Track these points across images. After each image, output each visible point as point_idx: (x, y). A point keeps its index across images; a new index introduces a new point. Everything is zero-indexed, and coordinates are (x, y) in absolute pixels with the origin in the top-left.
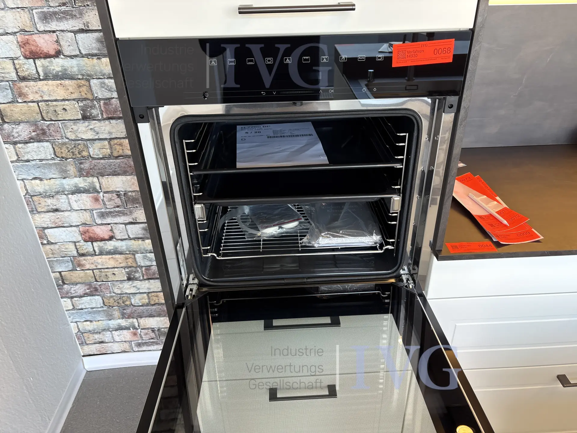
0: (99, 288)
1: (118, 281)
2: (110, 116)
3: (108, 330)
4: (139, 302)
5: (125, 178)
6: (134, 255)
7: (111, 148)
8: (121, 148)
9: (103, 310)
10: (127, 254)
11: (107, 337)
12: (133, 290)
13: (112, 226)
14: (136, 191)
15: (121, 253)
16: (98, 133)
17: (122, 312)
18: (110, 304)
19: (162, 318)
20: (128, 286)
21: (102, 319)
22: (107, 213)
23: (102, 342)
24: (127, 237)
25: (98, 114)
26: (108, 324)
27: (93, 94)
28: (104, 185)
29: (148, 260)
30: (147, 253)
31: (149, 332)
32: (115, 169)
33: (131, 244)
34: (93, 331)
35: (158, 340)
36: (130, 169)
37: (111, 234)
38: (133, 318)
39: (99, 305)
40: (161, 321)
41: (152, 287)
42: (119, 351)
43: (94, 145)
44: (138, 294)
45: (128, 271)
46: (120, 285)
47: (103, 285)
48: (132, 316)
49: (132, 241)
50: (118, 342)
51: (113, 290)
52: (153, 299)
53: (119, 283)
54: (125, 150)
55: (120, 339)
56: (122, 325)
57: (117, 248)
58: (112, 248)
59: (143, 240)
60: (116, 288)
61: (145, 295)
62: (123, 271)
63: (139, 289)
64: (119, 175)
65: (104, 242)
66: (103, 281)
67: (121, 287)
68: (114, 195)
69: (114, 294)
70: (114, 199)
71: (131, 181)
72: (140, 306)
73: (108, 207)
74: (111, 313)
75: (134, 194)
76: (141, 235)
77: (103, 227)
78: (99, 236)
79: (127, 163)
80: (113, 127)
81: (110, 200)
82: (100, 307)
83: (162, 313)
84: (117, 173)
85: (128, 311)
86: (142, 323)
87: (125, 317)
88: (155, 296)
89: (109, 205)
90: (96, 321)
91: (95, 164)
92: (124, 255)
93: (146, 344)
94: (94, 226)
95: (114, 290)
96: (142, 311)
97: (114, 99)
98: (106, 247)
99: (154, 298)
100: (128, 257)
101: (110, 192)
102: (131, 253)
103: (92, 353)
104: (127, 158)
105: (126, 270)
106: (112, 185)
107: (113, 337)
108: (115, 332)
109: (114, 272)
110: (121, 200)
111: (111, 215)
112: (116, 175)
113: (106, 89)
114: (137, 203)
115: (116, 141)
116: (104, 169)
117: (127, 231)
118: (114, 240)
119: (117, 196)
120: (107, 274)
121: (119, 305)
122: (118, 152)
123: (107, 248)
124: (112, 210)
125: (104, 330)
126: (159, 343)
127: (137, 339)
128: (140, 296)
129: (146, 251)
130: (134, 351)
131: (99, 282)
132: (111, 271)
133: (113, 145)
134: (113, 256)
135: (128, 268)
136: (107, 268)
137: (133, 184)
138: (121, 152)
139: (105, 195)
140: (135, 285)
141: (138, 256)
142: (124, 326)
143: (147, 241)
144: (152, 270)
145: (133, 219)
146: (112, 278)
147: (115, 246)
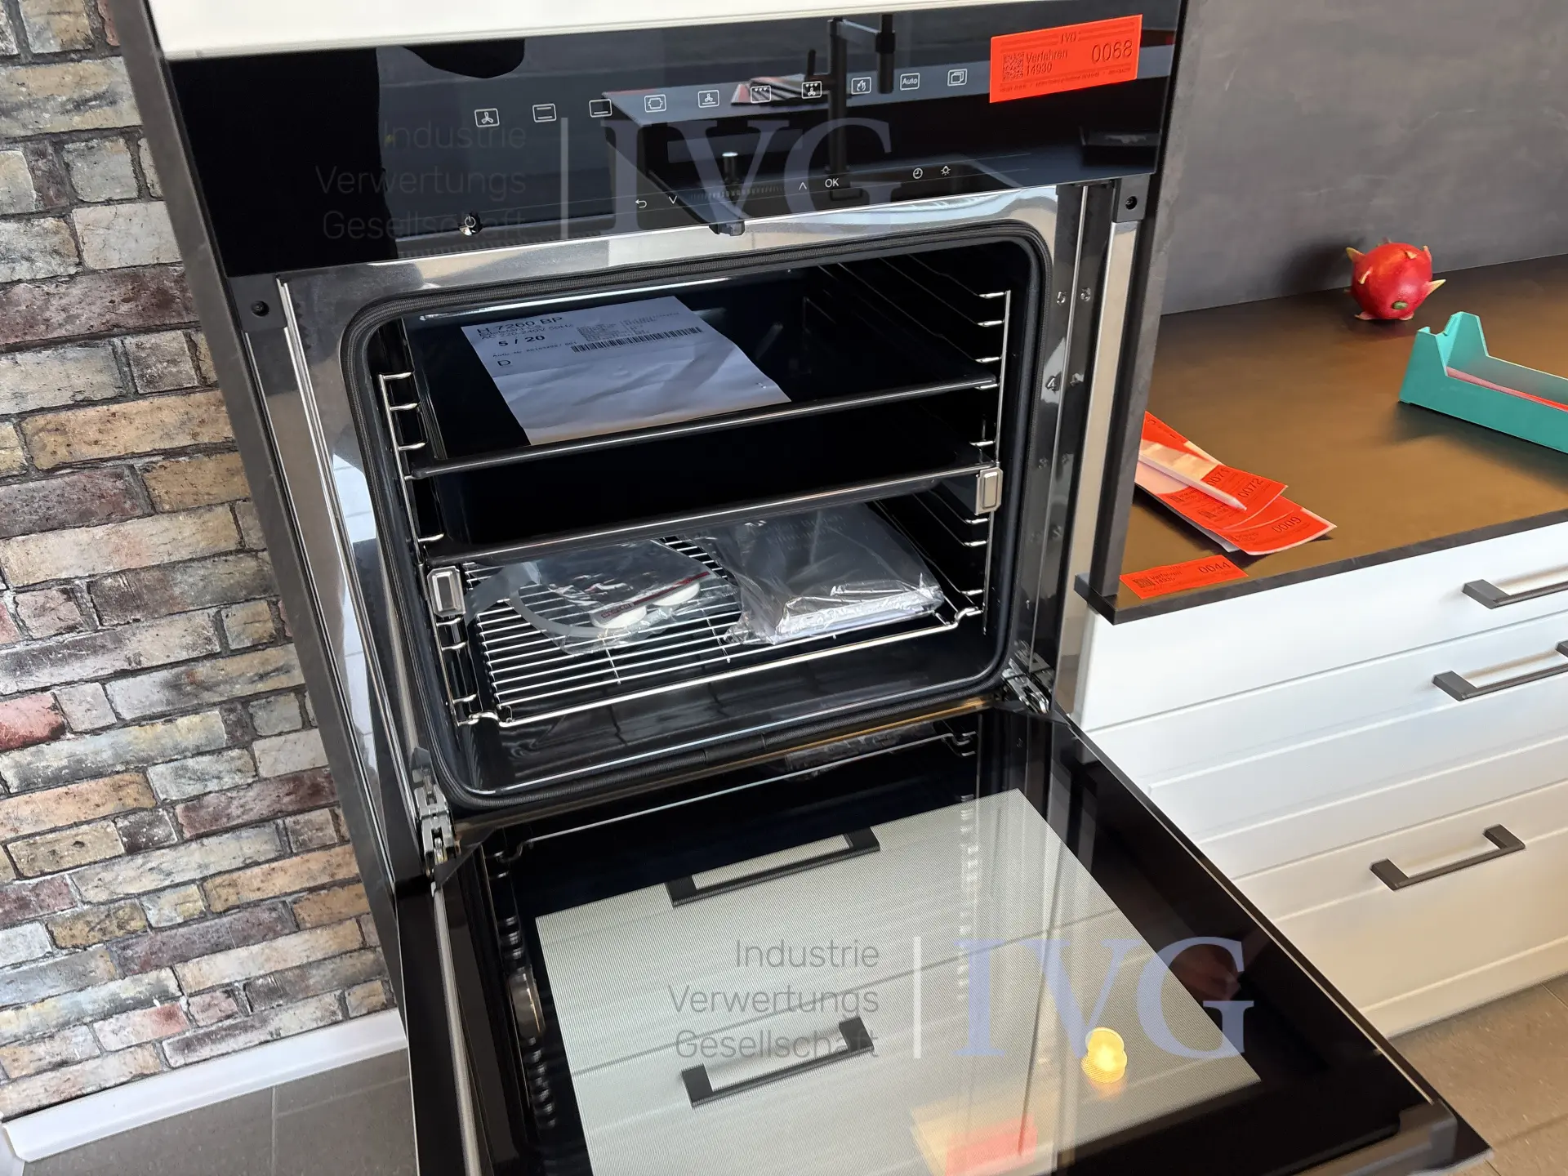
0: (33, 899)
1: (95, 863)
2: (12, 341)
3: (79, 1021)
4: (174, 914)
5: (85, 535)
6: (144, 771)
7: (26, 443)
8: (60, 439)
9: (56, 964)
10: (118, 773)
11: (76, 1043)
12: (150, 883)
13: (57, 692)
14: (129, 570)
15: (97, 774)
17: (119, 956)
18: (74, 942)
19: (255, 948)
20: (132, 873)
21: (54, 991)
22: (34, 656)
23: (63, 1064)
24: (115, 720)
26: (78, 1004)
28: (15, 567)
29: (190, 778)
30: (185, 758)
31: (216, 998)
32: (48, 509)
33: (130, 738)
34: (27, 1037)
35: (248, 1016)
36: (101, 503)
37: (54, 719)
38: (158, 967)
39: (38, 950)
40: (253, 957)
41: (212, 859)
42: (124, 1079)
44: (169, 890)
45: (126, 827)
46: (103, 875)
47: (46, 885)
48: (153, 963)
49: (130, 728)
50: (118, 1051)
51: (80, 895)
52: (220, 897)
53: (99, 870)
54: (76, 447)
55: (123, 1043)
56: (123, 996)
57: (80, 761)
58: (65, 762)
59: (170, 721)
60: (90, 887)
61: (194, 888)
62: (109, 830)
63: (169, 874)
64: (64, 528)
65: (33, 749)
66: (43, 874)
67: (107, 880)
68: (54, 593)
69: (86, 907)
70: (53, 606)
71: (108, 542)
72: (180, 925)
73: (36, 635)
74: (81, 969)
75: (122, 581)
76: (162, 705)
77: (21, 702)
78: (15, 734)
79: (88, 486)
80: (27, 375)
81: (41, 611)
82: (44, 957)
83: (253, 932)
84: (55, 523)
85: (140, 949)
86: (189, 978)
87: (132, 970)
88: (224, 886)
89: (37, 628)
90: (34, 1004)
92: (107, 780)
93: (210, 1037)
95: (84, 894)
96: (187, 939)
97: (22, 285)
98: (44, 764)
99: (224, 892)
100: (122, 783)
101: (38, 587)
102: (131, 766)
103: (35, 1105)
104: (86, 472)
105: (120, 825)
106: (43, 562)
107: (96, 1040)
108: (101, 1022)
109: (79, 839)
110: (79, 606)
111: (50, 660)
112: (53, 529)
114: (138, 607)
115: (41, 420)
116: (7, 514)
117: (110, 702)
118: (69, 735)
119: (65, 596)
120: (57, 848)
121: (105, 939)
122: (55, 453)
123: (47, 767)
124: (52, 643)
125: (64, 1025)
126: (253, 1027)
127: (177, 1029)
128: (175, 896)
129: (183, 754)
130: (174, 1069)
131: (29, 878)
132: (68, 837)
133: (34, 435)
134: (72, 787)
135: (127, 815)
136: (52, 831)
137: (117, 551)
138: (63, 454)
139: (20, 597)
140: (153, 865)
141: (158, 774)
142: (132, 999)
143: (183, 722)
144: (208, 807)
145: (128, 660)
146: (73, 856)
147: (74, 755)
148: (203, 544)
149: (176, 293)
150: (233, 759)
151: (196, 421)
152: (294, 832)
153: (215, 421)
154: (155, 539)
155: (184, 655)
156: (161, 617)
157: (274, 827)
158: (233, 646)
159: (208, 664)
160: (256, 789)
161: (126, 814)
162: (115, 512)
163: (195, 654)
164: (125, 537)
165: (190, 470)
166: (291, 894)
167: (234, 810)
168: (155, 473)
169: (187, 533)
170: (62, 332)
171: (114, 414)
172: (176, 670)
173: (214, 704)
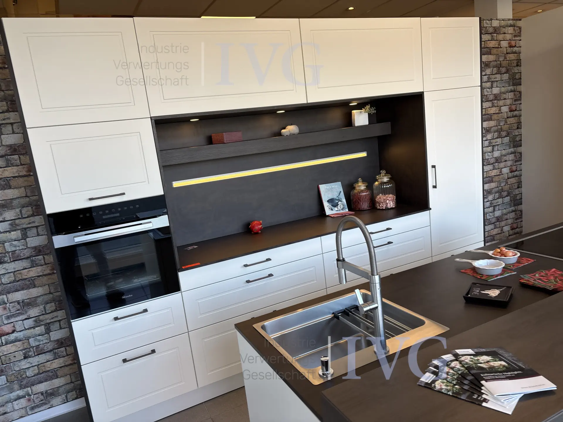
0: (4, 370)
1: (17, 361)
2: (15, 259)
3: (10, 401)
4: (32, 373)
5: (23, 292)
6: (28, 340)
7: (15, 276)
8: (20, 275)
9: (7, 386)
10: (24, 340)
11: (9, 407)
12: (28, 366)
13: (14, 323)
14: (29, 298)
15: (20, 341)
16: (7, 270)
17: (20, 384)
18: (11, 380)
19: (48, 382)
20: (24, 363)
21: (5, 393)
22: (11, 316)
23: (5, 413)
24: (24, 329)
25: (8, 260)
26: (10, 396)
27: (5, 250)
28: (10, 299)
29: (37, 341)
30: (37, 336)
31: (39, 395)
32: (17, 288)
33: (26, 332)
35: (46, 400)
36: (26, 286)
37: (13, 329)
39: (4, 382)
40: (47, 385)
41: (41, 360)
42: (18, 418)
43: (5, 277)
46: (19, 364)
47: (7, 366)
48: (27, 386)
49: (27, 330)
50: (17, 410)
51: (14, 369)
52: (41, 369)
54: (23, 276)
55: (19, 407)
56: (20, 395)
57: (17, 338)
58: (14, 338)
59: (34, 328)
60: (16, 367)
61: (36, 367)
62: (21, 353)
63: (31, 364)
65: (8, 335)
66: (7, 364)
68: (16, 303)
69: (15, 372)
70: (16, 306)
71: (26, 293)
72: (33, 376)
73: (12, 312)
74: (12, 387)
75: (28, 300)
76: (33, 325)
77: (7, 325)
78: (6, 332)
79: (24, 283)
80: (17, 265)
81: (14, 307)
82: (5, 384)
83: (48, 378)
84: (18, 290)
85: (24, 382)
86: (34, 390)
87: (22, 388)
88: (42, 366)
89: (12, 310)
91: (5, 287)
92: (22, 342)
93: (37, 406)
94: (3, 325)
96: (34, 380)
97: (17, 251)
98: (10, 338)
100: (24, 342)
101: (13, 302)
102: (26, 339)
104: (24, 281)
105: (23, 352)
106: (15, 297)
107: (13, 407)
108: (15, 402)
109: (15, 355)
110: (20, 305)
111: (14, 317)
112: (17, 291)
113: (13, 246)
114: (31, 305)
115: (18, 272)
116: (10, 289)
117: (24, 325)
118: (15, 332)
119: (18, 304)
120: (10, 357)
121: (17, 380)
122: (19, 278)
123: (10, 339)
124: (14, 313)
125: (7, 402)
126: (47, 403)
127: (30, 404)
128: (32, 369)
130: (29, 415)
131: (4, 365)
132: (12, 355)
134: (15, 344)
136: (10, 353)
137: (28, 295)
138: (21, 278)
139: (10, 304)
140: (29, 361)
141: (31, 340)
142: (22, 395)
143: (37, 328)
144: (40, 348)
145: (28, 316)
146: (13, 359)
147: (16, 336)
148: (43, 292)
149: (42, 249)
150: (46, 336)
151: (44, 270)
152: (57, 353)
153: (47, 270)
154: (34, 292)
155: (38, 315)
156: (34, 307)
157: (53, 352)
158: (47, 312)
159: (42, 316)
160: (50, 343)
161: (24, 349)
162: (28, 288)
163: (40, 314)
164: (29, 292)
165: (42, 279)
166: (56, 368)
167: (45, 348)
168: (36, 280)
169: (40, 290)
170: (23, 257)
171: (30, 270)
172: (36, 318)
173: (43, 325)
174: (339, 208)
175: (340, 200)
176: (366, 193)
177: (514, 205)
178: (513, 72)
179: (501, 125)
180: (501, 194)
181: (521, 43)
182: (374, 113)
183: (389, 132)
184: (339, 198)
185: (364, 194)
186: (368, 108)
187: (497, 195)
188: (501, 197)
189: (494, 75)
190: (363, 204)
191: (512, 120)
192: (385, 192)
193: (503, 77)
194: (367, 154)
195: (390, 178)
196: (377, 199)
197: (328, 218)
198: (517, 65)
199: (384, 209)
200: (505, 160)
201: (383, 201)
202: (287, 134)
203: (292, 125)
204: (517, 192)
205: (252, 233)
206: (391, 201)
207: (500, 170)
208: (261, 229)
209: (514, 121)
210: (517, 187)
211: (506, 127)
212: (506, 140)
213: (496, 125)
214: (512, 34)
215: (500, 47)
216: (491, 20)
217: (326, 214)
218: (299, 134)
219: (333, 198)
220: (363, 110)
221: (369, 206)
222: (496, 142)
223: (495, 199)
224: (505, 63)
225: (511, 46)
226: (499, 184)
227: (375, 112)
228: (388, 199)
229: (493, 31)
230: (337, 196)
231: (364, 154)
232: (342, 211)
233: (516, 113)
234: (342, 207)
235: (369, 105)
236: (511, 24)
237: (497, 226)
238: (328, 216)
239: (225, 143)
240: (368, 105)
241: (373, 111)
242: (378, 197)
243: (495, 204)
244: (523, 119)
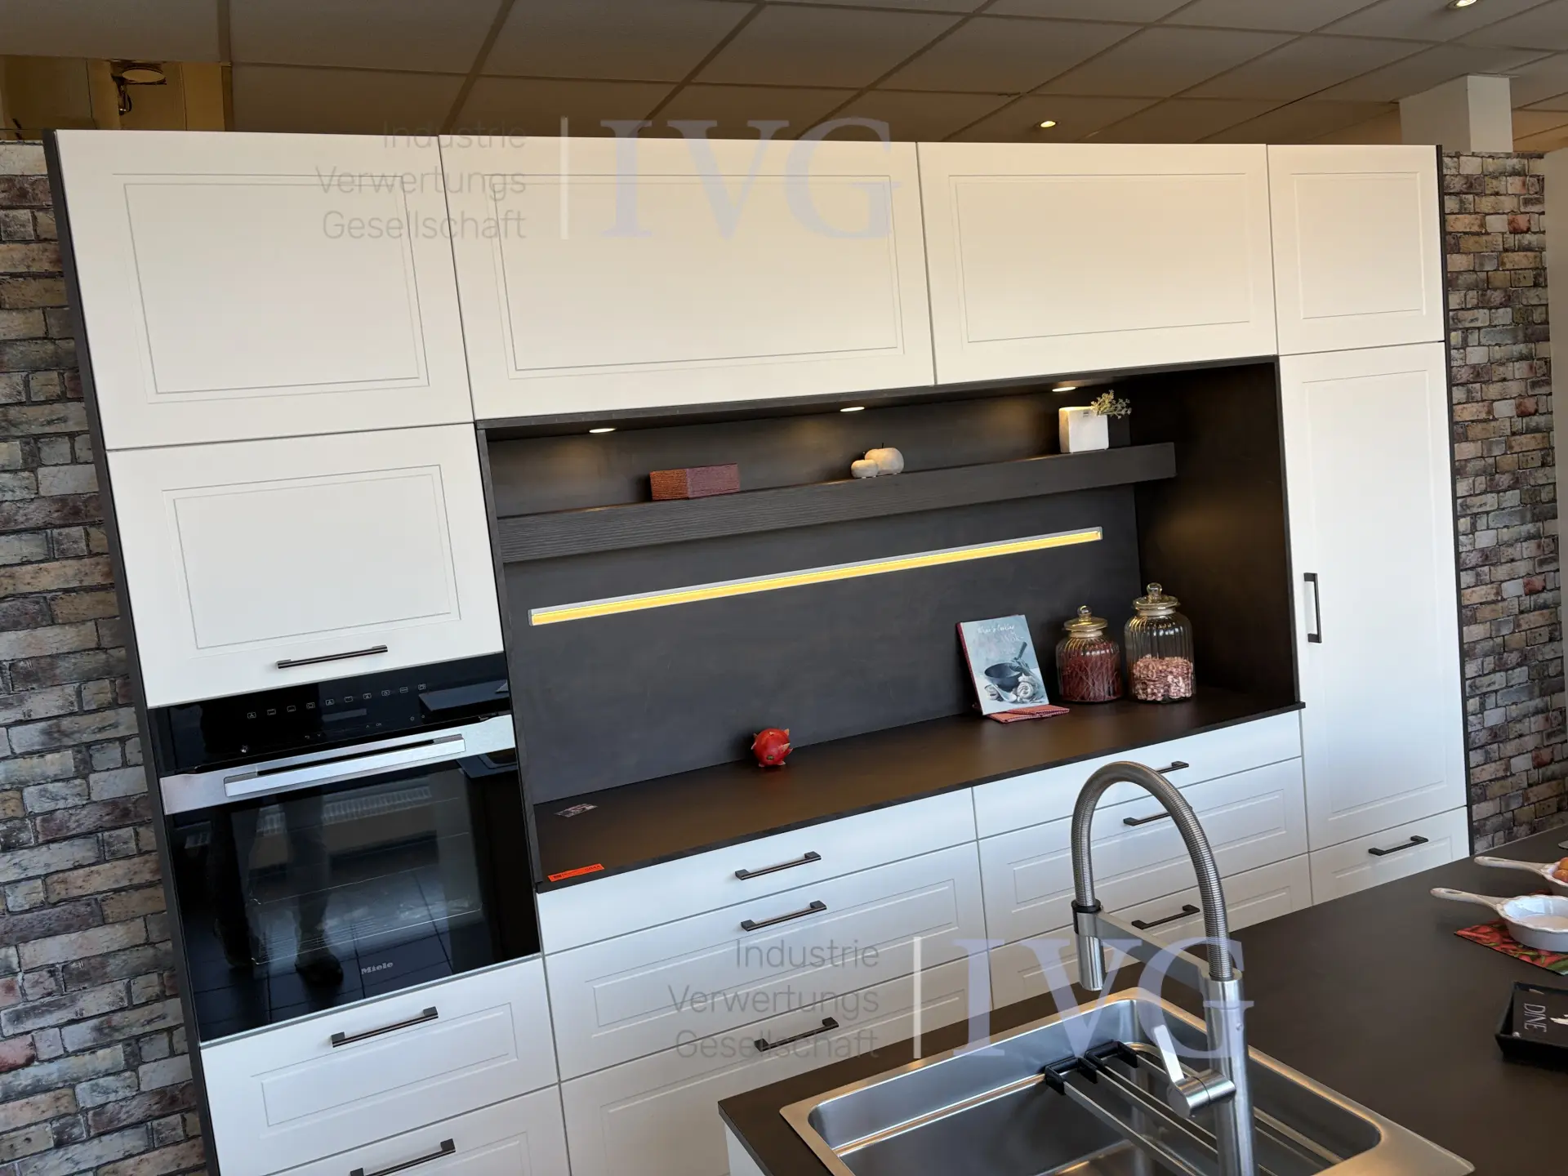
1: (35, 1154)
2: (49, 838)
5: (66, 938)
6: (73, 1087)
7: (46, 890)
8: (63, 886)
10: (59, 1088)
13: (34, 1035)
14: (86, 958)
15: (47, 1090)
16: (25, 869)
20: (55, 1161)
22: (26, 1012)
24: (62, 1052)
25: (31, 838)
27: (24, 809)
28: (27, 958)
29: (100, 1092)
30: (99, 1077)
32: (51, 924)
33: (68, 1064)
36: (77, 920)
37: (29, 1052)
41: (106, 1151)
43: (17, 890)
45: (57, 1127)
46: (37, 1164)
49: (70, 1058)
53: (36, 1159)
54: (70, 890)
57: (39, 1081)
58: (29, 1082)
59: (93, 1052)
60: (28, 1172)
62: (47, 1129)
63: (77, 1163)
64: (56, 935)
65: (13, 1072)
68: (45, 973)
70: (42, 981)
71: (77, 942)
73: (30, 998)
75: (80, 964)
76: (92, 1042)
77: (12, 1042)
78: (7, 1062)
79: (72, 911)
80: (53, 855)
81: (36, 983)
84: (51, 932)
89: (31, 994)
91: (15, 922)
92: (52, 1094)
97: (59, 811)
98: (17, 1083)
100: (60, 1096)
101: (37, 969)
102: (67, 1084)
104: (73, 903)
105: (54, 1126)
106: (42, 955)
109: (28, 1136)
110: (56, 980)
111: (34, 1014)
112: (50, 936)
113: (48, 798)
114: (87, 980)
115: (55, 877)
116: (29, 928)
117: (62, 1040)
118: (36, 1063)
119: (49, 975)
120: (14, 1142)
122: (59, 894)
123: (20, 1084)
124: (37, 1003)
129: (100, 1074)
132: (22, 1135)
133: (52, 884)
134: (31, 1099)
135: (59, 1119)
136: (15, 1130)
137: (81, 947)
138: (63, 895)
139: (26, 976)
140: (70, 1156)
141: (81, 1089)
143: (100, 1053)
144: (107, 1113)
145: (77, 1014)
146: (23, 1149)
147: (36, 1076)
148: (127, 940)
149: (133, 809)
150: (126, 1078)
151: (132, 873)
152: (157, 1131)
153: (141, 872)
154: (102, 939)
155: (107, 1009)
156: (97, 986)
157: (145, 1127)
158: (136, 1003)
159: (119, 1014)
160: (138, 1099)
162: (83, 924)
163: (113, 1008)
164: (86, 938)
165: (126, 898)
167: (122, 1116)
168: (108, 902)
169: (119, 935)
170: (74, 833)
171: (92, 872)
172: (102, 1019)
173: (120, 1041)
174: (1022, 694)
175: (1022, 671)
176: (1103, 652)
177: (1542, 695)
178: (1525, 303)
179: (1495, 454)
180: (1502, 658)
181: (1546, 222)
182: (1126, 414)
183: (1172, 474)
184: (1019, 663)
185: (1098, 653)
186: (1107, 402)
187: (1490, 662)
188: (1501, 667)
189: (1471, 312)
190: (1094, 684)
191: (1526, 442)
192: (1161, 649)
193: (1496, 318)
194: (1104, 534)
195: (1176, 609)
196: (1138, 668)
197: (989, 727)
198: (1536, 285)
199: (1159, 702)
200: (1511, 557)
201: (1155, 676)
202: (869, 474)
203: (883, 447)
204: (1548, 652)
205: (760, 765)
206: (1180, 678)
207: (1497, 588)
208: (785, 756)
209: (1533, 445)
210: (1548, 640)
211: (1509, 461)
212: (1512, 498)
213: (1480, 455)
214: (1519, 195)
215: (1486, 230)
216: (1458, 155)
217: (981, 712)
218: (902, 472)
219: (1002, 662)
220: (1094, 407)
221: (1111, 692)
222: (1481, 505)
223: (1485, 672)
224: (1500, 278)
225: (1515, 231)
226: (1493, 628)
227: (1129, 412)
228: (1171, 673)
229: (1464, 186)
230: (1015, 659)
231: (1093, 535)
232: (1030, 705)
233: (1536, 420)
234: (1030, 691)
235: (1111, 392)
236: (1514, 168)
237: (1492, 754)
238: (988, 718)
239: (688, 498)
240: (1109, 393)
241: (1123, 410)
242: (1141, 663)
243: (1485, 690)
244: (1557, 439)
